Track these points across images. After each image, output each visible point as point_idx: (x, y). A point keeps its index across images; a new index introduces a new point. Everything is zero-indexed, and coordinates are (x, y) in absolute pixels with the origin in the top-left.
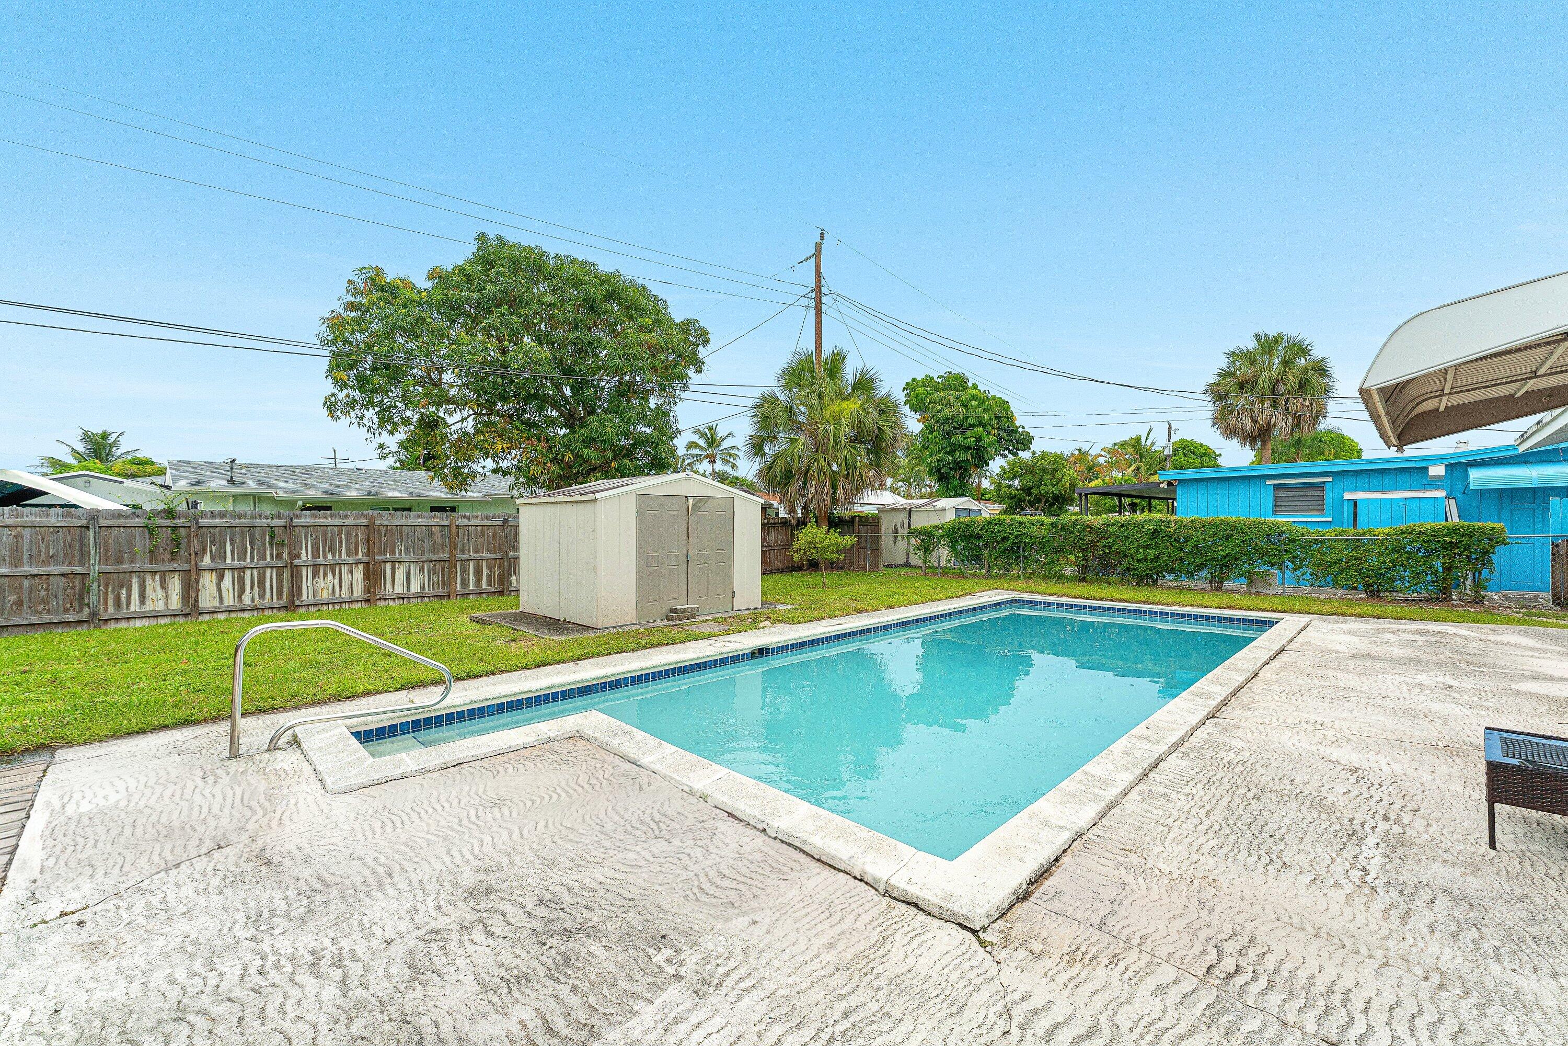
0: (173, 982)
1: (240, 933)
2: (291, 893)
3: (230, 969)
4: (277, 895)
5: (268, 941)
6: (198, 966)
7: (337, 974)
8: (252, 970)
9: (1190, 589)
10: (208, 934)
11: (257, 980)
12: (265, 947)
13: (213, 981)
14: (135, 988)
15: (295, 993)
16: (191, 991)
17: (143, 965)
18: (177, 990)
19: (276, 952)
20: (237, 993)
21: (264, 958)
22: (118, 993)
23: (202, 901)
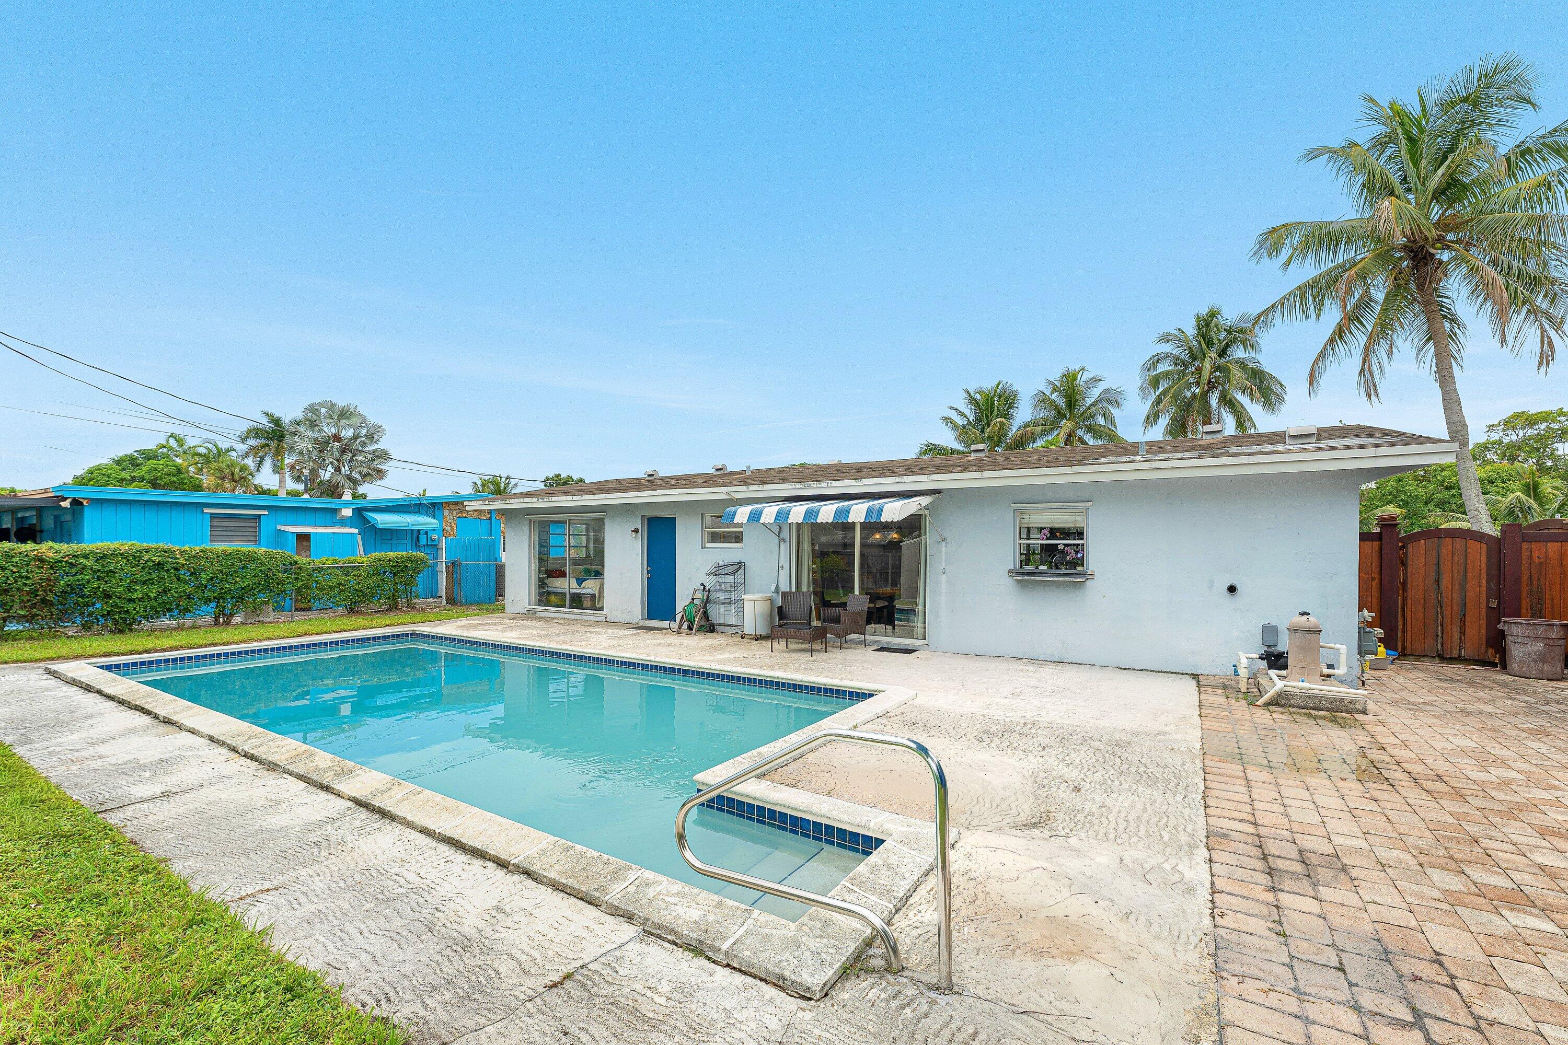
0: (1120, 782)
1: (1087, 785)
2: (1054, 789)
3: (1099, 776)
4: (1060, 792)
5: (1080, 777)
6: (1110, 782)
7: (1067, 758)
8: (1091, 772)
9: (193, 627)
10: (1100, 792)
11: (1092, 769)
12: (1082, 776)
13: (1106, 776)
14: (1135, 787)
15: (1084, 761)
16: (1116, 776)
17: (1130, 794)
18: (1120, 779)
19: (1079, 773)
20: (1101, 769)
21: (1085, 774)
22: (1141, 789)
23: (1094, 809)
